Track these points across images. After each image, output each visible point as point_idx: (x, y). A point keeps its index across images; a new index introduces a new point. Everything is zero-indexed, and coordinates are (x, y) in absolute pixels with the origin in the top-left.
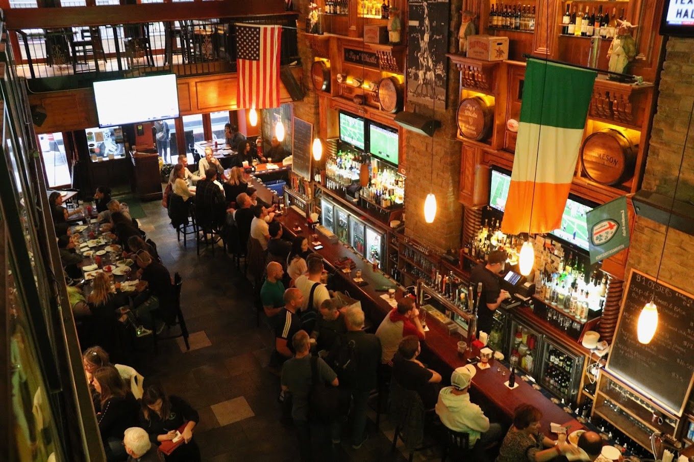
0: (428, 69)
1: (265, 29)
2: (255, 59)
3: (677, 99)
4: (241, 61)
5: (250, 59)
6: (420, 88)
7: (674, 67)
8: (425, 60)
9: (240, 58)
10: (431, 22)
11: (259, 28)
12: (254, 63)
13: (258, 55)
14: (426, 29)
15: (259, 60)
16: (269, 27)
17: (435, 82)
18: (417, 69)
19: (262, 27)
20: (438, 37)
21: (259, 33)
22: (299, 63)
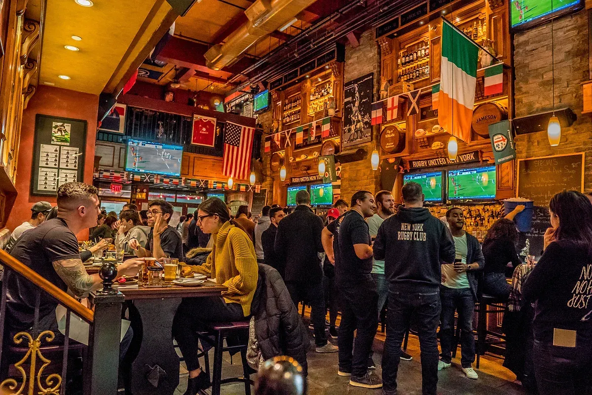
0: (358, 121)
1: (245, 129)
2: (236, 145)
3: (527, 66)
4: (227, 145)
5: (233, 145)
6: (352, 136)
7: (521, 51)
8: (356, 117)
9: (227, 143)
10: (360, 93)
11: (241, 127)
12: (236, 148)
13: (239, 143)
14: (357, 99)
15: (239, 146)
16: (247, 128)
17: (364, 127)
18: (351, 125)
19: (243, 127)
20: (364, 100)
21: (240, 130)
22: (261, 161)
